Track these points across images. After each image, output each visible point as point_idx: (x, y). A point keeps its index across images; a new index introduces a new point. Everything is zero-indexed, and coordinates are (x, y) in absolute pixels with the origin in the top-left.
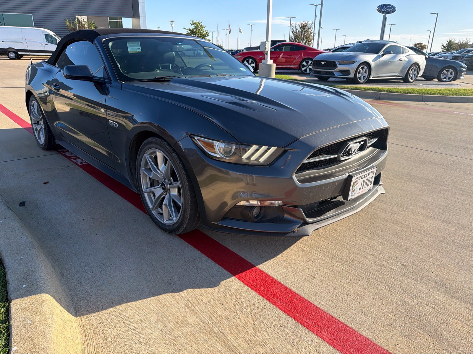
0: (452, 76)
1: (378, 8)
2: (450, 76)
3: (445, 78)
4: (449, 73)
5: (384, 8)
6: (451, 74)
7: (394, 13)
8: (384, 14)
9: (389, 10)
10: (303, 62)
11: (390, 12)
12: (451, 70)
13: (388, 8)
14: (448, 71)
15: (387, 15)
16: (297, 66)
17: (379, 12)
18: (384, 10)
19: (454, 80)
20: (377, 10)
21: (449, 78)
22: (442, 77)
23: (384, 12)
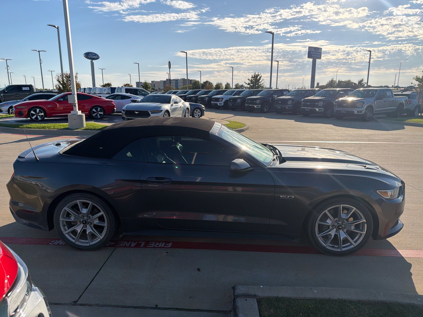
0: (200, 114)
1: (85, 55)
2: (199, 114)
3: (196, 115)
4: (198, 112)
5: (90, 55)
6: (199, 112)
7: (98, 60)
8: (90, 60)
9: (94, 57)
10: (93, 109)
11: (95, 59)
12: (198, 110)
13: (93, 55)
14: (197, 111)
15: (94, 61)
16: (87, 113)
17: (86, 57)
18: (90, 57)
19: (201, 117)
20: (84, 56)
21: (199, 115)
22: (195, 115)
23: (91, 58)
